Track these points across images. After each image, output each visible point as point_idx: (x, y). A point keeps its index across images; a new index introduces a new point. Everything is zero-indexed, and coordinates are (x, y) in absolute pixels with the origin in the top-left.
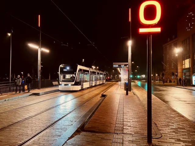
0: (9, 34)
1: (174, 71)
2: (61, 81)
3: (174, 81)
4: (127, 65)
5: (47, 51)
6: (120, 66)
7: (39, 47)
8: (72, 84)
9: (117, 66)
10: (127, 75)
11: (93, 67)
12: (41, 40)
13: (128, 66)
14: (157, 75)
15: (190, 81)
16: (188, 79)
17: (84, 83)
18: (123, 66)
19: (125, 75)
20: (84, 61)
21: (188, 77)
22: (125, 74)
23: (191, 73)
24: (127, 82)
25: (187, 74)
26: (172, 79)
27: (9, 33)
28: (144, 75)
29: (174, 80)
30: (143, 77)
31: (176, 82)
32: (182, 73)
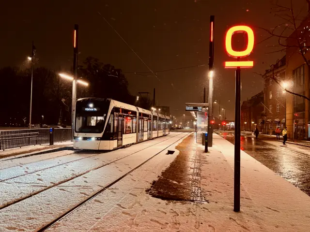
2: (77, 130)
5: (85, 84)
6: (195, 108)
8: (98, 138)
9: (191, 108)
10: (207, 122)
11: (153, 108)
13: (207, 108)
14: (253, 123)
15: (304, 133)
16: (302, 130)
17: (123, 135)
18: (200, 109)
19: (203, 123)
20: (139, 98)
21: (301, 127)
22: (202, 121)
23: (307, 120)
24: (207, 133)
27: (30, 57)
28: (233, 123)
30: (231, 125)
32: (293, 120)
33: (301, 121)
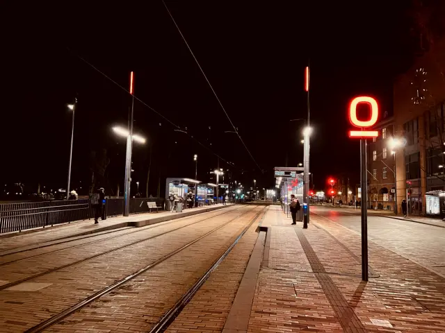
0: (71, 107)
1: (388, 185)
3: (388, 207)
4: (303, 172)
5: (141, 140)
7: (130, 134)
9: (282, 173)
12: (134, 119)
13: (302, 174)
14: (350, 192)
15: (421, 207)
16: (417, 203)
18: (293, 174)
21: (417, 199)
23: (423, 190)
24: (305, 204)
25: (414, 193)
26: (383, 202)
29: (388, 204)
30: (320, 196)
31: (392, 209)
32: (405, 189)
33: (415, 191)
